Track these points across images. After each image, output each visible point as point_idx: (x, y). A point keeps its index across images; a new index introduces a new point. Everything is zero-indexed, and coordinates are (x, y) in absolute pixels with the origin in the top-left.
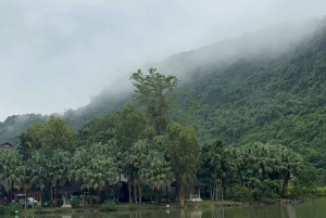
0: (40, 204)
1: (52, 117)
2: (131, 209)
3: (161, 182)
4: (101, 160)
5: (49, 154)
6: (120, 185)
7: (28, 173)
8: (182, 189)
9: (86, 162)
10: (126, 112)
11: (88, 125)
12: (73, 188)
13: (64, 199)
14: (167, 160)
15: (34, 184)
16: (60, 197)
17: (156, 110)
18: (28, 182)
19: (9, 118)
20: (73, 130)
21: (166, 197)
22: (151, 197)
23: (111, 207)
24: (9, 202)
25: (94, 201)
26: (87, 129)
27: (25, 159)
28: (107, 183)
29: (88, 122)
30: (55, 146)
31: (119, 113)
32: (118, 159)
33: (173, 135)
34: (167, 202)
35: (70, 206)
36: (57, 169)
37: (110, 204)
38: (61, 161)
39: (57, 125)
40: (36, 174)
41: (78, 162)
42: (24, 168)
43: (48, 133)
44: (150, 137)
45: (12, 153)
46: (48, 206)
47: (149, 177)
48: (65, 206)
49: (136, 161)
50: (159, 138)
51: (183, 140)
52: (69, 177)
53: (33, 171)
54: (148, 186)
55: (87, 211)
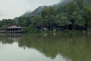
0: (47, 30)
1: (50, 6)
2: (73, 32)
3: (82, 24)
4: (63, 18)
5: (49, 16)
6: (69, 25)
7: (44, 21)
8: (88, 26)
9: (59, 18)
10: (71, 4)
11: (60, 8)
12: (56, 26)
13: (54, 29)
14: (83, 17)
15: (46, 25)
16: (52, 28)
17: (80, 3)
18: (44, 24)
19: (39, 7)
20: (56, 10)
21: (83, 28)
22: (78, 28)
23: (67, 31)
24: (39, 29)
25: (62, 29)
26: (59, 9)
27: (43, 18)
28: (65, 24)
29: (60, 7)
30: (51, 14)
31: (68, 4)
32: (69, 17)
33: (85, 10)
34: (84, 30)
35: (55, 30)
36: (52, 20)
37: (66, 30)
38: (53, 18)
39: (51, 8)
40: (46, 22)
41: (57, 18)
42: (43, 20)
43: (49, 10)
44: (78, 11)
45: (40, 16)
46: (50, 30)
47: (78, 23)
48: (54, 30)
49: (74, 18)
50: (81, 11)
51: (88, 12)
52: (55, 23)
53: (45, 21)
54: (77, 25)
55: (60, 32)
